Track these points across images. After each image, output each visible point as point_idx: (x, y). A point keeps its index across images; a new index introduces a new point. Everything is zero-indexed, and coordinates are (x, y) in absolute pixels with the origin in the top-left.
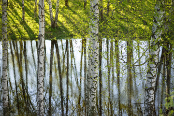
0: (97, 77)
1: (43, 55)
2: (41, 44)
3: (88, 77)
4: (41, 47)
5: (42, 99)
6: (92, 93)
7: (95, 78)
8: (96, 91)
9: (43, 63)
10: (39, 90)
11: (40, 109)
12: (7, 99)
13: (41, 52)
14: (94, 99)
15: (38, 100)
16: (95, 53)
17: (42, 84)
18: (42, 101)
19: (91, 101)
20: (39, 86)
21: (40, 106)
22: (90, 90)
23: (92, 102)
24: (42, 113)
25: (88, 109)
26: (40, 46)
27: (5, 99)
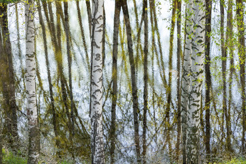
0: (202, 72)
1: (100, 31)
2: (96, 9)
3: (185, 71)
4: (97, 17)
5: (100, 112)
6: (192, 102)
7: (198, 74)
8: (199, 98)
9: (100, 45)
10: (93, 96)
11: (95, 130)
12: (35, 113)
13: (97, 26)
14: (196, 112)
15: (93, 114)
16: (198, 26)
17: (100, 84)
18: (99, 116)
19: (190, 116)
20: (95, 88)
21: (96, 126)
22: (190, 97)
23: (193, 118)
24: (99, 138)
25: (184, 130)
26: (95, 14)
27: (32, 112)
